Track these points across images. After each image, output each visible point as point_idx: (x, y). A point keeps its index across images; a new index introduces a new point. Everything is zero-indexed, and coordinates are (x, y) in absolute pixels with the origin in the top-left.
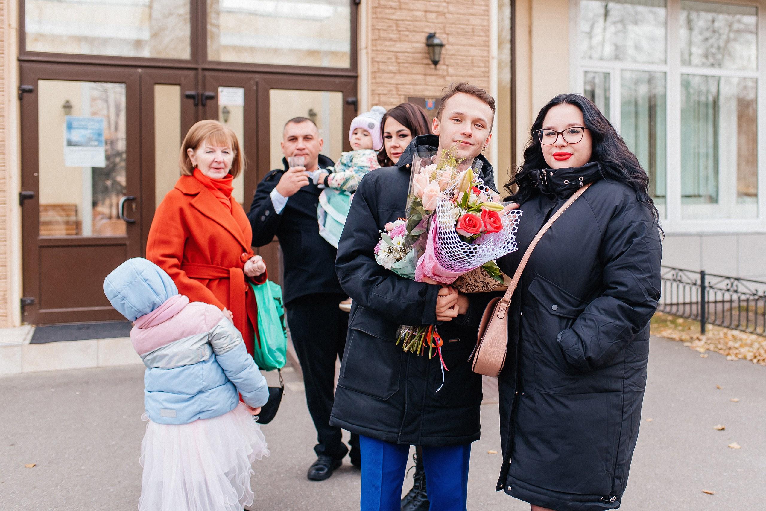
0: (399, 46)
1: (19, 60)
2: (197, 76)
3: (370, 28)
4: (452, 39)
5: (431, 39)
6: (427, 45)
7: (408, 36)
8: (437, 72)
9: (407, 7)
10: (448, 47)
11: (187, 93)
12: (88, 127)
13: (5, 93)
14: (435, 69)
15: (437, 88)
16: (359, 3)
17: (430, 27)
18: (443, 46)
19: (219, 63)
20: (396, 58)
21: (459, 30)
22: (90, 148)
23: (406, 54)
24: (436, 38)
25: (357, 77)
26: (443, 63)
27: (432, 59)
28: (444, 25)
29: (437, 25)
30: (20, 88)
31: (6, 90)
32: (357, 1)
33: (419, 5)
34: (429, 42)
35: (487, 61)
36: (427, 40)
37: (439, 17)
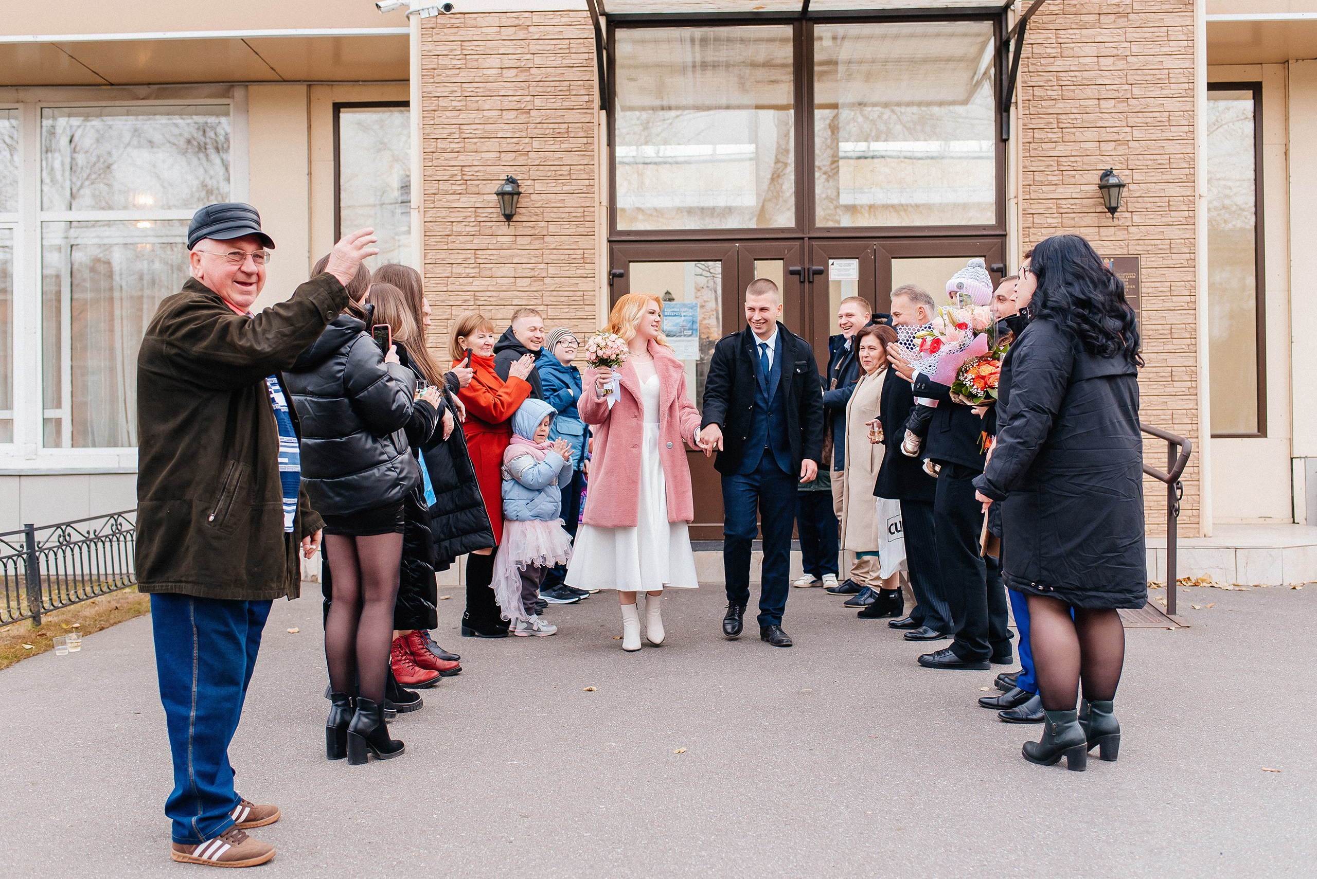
0: (1061, 192)
1: (609, 241)
2: (802, 247)
3: (1021, 169)
4: (1137, 176)
5: (1106, 178)
6: (1101, 187)
7: (1074, 176)
8: (1116, 222)
9: (1072, 138)
10: (1132, 187)
11: (791, 268)
12: (683, 314)
13: (596, 279)
14: (1113, 218)
15: (1117, 243)
16: (1008, 140)
17: (1106, 162)
18: (1124, 186)
19: (828, 230)
20: (1058, 208)
21: (1149, 163)
22: (682, 338)
23: (1072, 201)
24: (1114, 176)
25: (1005, 235)
26: (1125, 209)
27: (1108, 205)
28: (1125, 157)
29: (1116, 158)
30: (610, 273)
31: (597, 276)
32: (1004, 137)
33: (1090, 134)
34: (1104, 183)
35: (1191, 201)
36: (1101, 180)
37: (1120, 148)
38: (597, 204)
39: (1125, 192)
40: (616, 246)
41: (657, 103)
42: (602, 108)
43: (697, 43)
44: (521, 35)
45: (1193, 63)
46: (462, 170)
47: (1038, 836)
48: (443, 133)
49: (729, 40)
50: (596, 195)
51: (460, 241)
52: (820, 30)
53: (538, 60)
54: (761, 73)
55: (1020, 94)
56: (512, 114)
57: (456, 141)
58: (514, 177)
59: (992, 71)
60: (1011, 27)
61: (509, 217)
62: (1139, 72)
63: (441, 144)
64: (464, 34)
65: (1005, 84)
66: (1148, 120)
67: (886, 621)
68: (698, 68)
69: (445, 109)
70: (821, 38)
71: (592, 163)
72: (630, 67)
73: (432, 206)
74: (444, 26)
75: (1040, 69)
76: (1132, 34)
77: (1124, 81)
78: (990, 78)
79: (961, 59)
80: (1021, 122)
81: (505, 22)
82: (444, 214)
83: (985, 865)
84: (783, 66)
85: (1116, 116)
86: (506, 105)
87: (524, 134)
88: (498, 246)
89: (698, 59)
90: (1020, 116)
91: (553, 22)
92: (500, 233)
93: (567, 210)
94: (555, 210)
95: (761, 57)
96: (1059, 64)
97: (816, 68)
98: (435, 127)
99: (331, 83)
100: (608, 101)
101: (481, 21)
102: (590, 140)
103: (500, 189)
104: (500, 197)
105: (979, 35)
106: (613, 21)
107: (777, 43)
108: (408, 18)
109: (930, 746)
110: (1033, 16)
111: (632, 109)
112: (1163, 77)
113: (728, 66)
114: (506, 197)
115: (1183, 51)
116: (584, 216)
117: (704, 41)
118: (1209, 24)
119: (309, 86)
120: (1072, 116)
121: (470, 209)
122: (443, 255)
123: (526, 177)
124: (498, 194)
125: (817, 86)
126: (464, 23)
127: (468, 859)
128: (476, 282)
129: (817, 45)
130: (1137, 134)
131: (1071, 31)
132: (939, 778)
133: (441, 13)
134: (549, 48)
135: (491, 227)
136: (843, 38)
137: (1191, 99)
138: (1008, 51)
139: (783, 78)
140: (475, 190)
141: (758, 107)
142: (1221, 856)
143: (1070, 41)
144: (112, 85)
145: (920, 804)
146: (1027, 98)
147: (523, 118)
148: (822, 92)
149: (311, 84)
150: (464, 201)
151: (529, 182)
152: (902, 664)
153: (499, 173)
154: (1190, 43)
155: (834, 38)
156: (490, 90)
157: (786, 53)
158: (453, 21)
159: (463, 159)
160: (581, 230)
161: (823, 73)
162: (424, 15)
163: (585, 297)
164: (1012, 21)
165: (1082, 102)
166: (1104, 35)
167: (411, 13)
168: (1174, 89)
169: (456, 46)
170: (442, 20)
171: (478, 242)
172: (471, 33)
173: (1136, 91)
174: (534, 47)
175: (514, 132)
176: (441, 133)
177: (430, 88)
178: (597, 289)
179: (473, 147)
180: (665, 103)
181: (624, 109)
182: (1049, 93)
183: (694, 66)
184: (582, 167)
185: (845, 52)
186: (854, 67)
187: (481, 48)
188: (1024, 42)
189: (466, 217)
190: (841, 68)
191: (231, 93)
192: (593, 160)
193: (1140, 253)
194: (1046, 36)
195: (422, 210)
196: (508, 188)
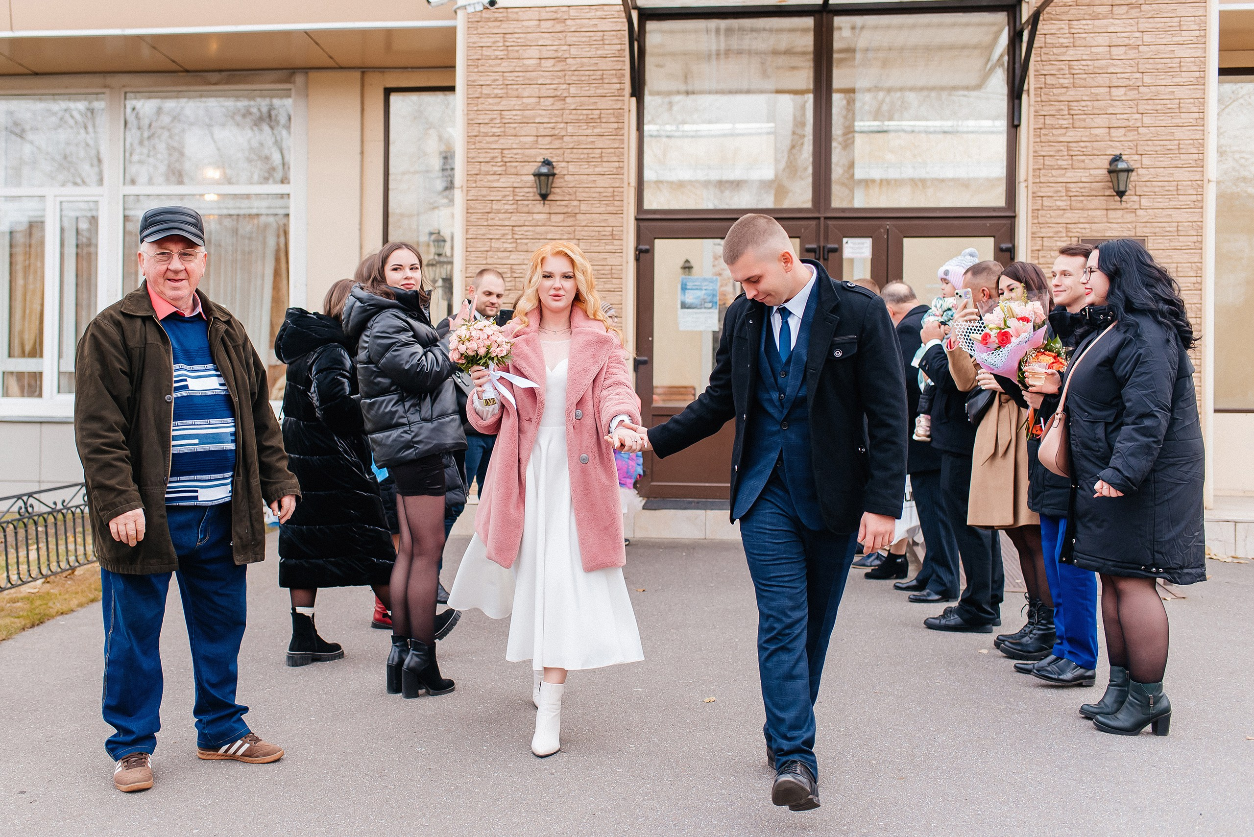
0: (1070, 176)
1: (637, 219)
2: (818, 226)
3: (1031, 154)
4: (1146, 161)
5: (1116, 163)
6: (1110, 172)
7: (1083, 161)
8: (1124, 205)
9: (1083, 124)
10: (1141, 171)
11: (808, 246)
12: (704, 288)
13: (624, 255)
14: (1121, 201)
15: (1125, 226)
16: (1019, 126)
17: (1116, 148)
18: (1132, 171)
19: (843, 210)
20: (1067, 191)
21: (1158, 148)
22: (703, 310)
23: (1081, 185)
24: (1123, 161)
25: (1014, 217)
26: (1133, 193)
27: (1116, 189)
28: (1135, 143)
29: (1126, 144)
30: (637, 249)
31: (624, 251)
32: (1016, 123)
33: (1101, 121)
34: (1113, 167)
35: (1199, 187)
36: (1110, 164)
37: (1128, 134)
38: (625, 185)
39: (1133, 176)
40: (642, 224)
41: (683, 88)
42: (632, 95)
43: (722, 32)
44: (559, 27)
45: (1205, 52)
46: (502, 153)
47: (1029, 790)
48: (485, 118)
49: (753, 30)
50: (625, 177)
51: (498, 219)
52: (838, 21)
53: (574, 51)
54: (782, 60)
55: (1031, 82)
56: (549, 102)
57: (498, 125)
58: (550, 159)
59: (1006, 58)
60: (1024, 19)
61: (544, 197)
62: (1151, 61)
63: (483, 129)
64: (506, 27)
65: (1018, 72)
66: (1159, 107)
67: (891, 582)
68: (722, 57)
69: (488, 96)
70: (840, 29)
71: (622, 146)
72: (659, 55)
73: (474, 185)
74: (488, 20)
75: (1052, 58)
76: (1144, 25)
77: (1135, 70)
78: (1003, 65)
79: (975, 47)
80: (1032, 109)
81: (544, 15)
82: (485, 193)
83: (979, 814)
84: (804, 53)
85: (1127, 103)
86: (544, 93)
87: (559, 120)
88: (534, 223)
89: (723, 46)
90: (1032, 102)
91: (589, 15)
92: (536, 210)
93: (598, 190)
94: (587, 190)
95: (783, 46)
96: (1071, 54)
97: (835, 56)
98: (478, 112)
99: (382, 69)
100: (638, 89)
101: (522, 15)
102: (620, 125)
103: (537, 171)
104: (537, 178)
105: (993, 24)
106: (644, 14)
107: (798, 33)
108: (456, 12)
109: (931, 703)
110: (1048, 8)
111: (658, 93)
112: (1174, 65)
113: (750, 53)
114: (543, 178)
115: (1195, 40)
116: (613, 196)
117: (729, 31)
118: (1223, 14)
119: (363, 73)
120: (1083, 103)
121: (508, 189)
122: (483, 230)
123: (561, 159)
124: (534, 175)
125: (836, 73)
126: (507, 17)
127: (515, 787)
128: (514, 256)
129: (836, 35)
130: (1147, 120)
131: (1084, 22)
132: (939, 733)
133: (486, 8)
134: (584, 39)
135: (528, 205)
136: (862, 28)
137: (1202, 87)
138: (1021, 41)
139: (803, 64)
140: (513, 171)
141: (778, 92)
142: (1201, 817)
143: (1082, 31)
144: (187, 71)
145: (920, 757)
146: (1038, 86)
147: (559, 105)
148: (840, 77)
149: (364, 70)
150: (504, 181)
151: (563, 164)
152: (906, 625)
153: (536, 156)
154: (1202, 33)
155: (853, 28)
156: (529, 79)
157: (807, 42)
158: (497, 15)
159: (504, 142)
160: (611, 209)
161: (841, 60)
162: (470, 10)
163: (613, 271)
164: (1026, 13)
165: (1093, 90)
166: (1117, 25)
167: (458, 8)
168: (1184, 78)
169: (498, 38)
170: (486, 14)
171: (515, 219)
172: (512, 26)
173: (1147, 79)
174: (571, 39)
175: (551, 118)
176: (483, 118)
177: (474, 77)
178: (624, 264)
179: (512, 132)
180: (690, 88)
181: (652, 94)
182: (1061, 81)
183: (718, 54)
184: (612, 150)
185: (863, 41)
186: (870, 55)
187: (522, 40)
188: (1037, 33)
189: (505, 196)
190: (858, 56)
191: (293, 79)
192: (623, 143)
193: (1147, 235)
194: (1059, 26)
195: (465, 189)
196: (544, 170)
